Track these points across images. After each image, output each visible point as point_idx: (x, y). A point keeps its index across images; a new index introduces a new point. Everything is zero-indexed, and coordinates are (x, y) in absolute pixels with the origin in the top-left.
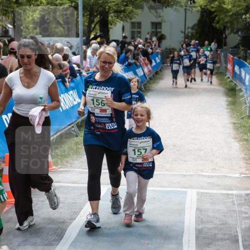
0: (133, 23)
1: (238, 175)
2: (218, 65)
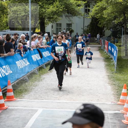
0: (57, 24)
1: (110, 103)
2: (100, 46)
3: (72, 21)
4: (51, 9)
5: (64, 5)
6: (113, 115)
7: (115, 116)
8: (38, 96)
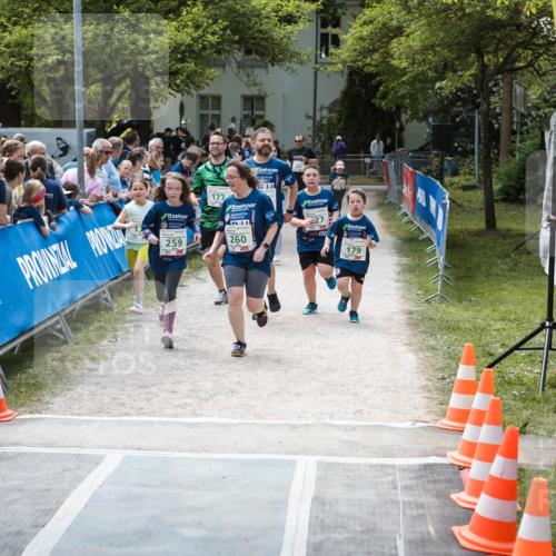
0: (203, 98)
1: (408, 425)
3: (261, 84)
4: (170, 34)
5: (225, 17)
6: (415, 471)
7: (425, 479)
8: (106, 400)
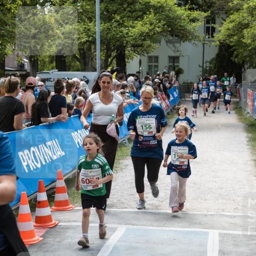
0: (150, 57)
2: (238, 100)
3: (181, 51)
4: (139, 28)
5: (164, 20)
8: (115, 201)
